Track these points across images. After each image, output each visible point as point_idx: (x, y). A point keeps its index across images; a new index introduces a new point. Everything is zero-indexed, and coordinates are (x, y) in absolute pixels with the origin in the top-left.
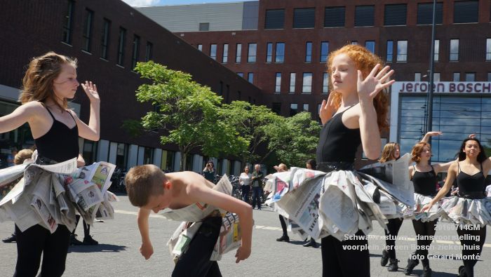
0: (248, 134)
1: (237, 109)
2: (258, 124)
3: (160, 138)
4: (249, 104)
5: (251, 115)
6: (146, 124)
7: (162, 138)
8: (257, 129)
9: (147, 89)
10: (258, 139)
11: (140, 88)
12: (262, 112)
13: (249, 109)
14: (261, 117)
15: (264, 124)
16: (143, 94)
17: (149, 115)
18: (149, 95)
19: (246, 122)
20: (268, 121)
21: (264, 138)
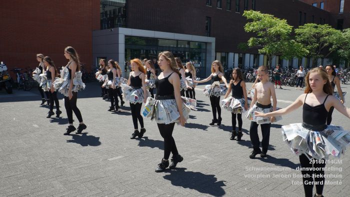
0: (315, 43)
1: (309, 29)
2: (323, 36)
3: (258, 50)
4: (316, 25)
5: (317, 31)
6: (250, 45)
7: (259, 50)
8: (322, 39)
9: (250, 25)
10: (322, 45)
11: (247, 25)
12: (325, 29)
13: (316, 27)
14: (324, 32)
15: (326, 36)
16: (248, 28)
17: (251, 39)
18: (251, 28)
19: (314, 36)
20: (329, 34)
21: (326, 44)
